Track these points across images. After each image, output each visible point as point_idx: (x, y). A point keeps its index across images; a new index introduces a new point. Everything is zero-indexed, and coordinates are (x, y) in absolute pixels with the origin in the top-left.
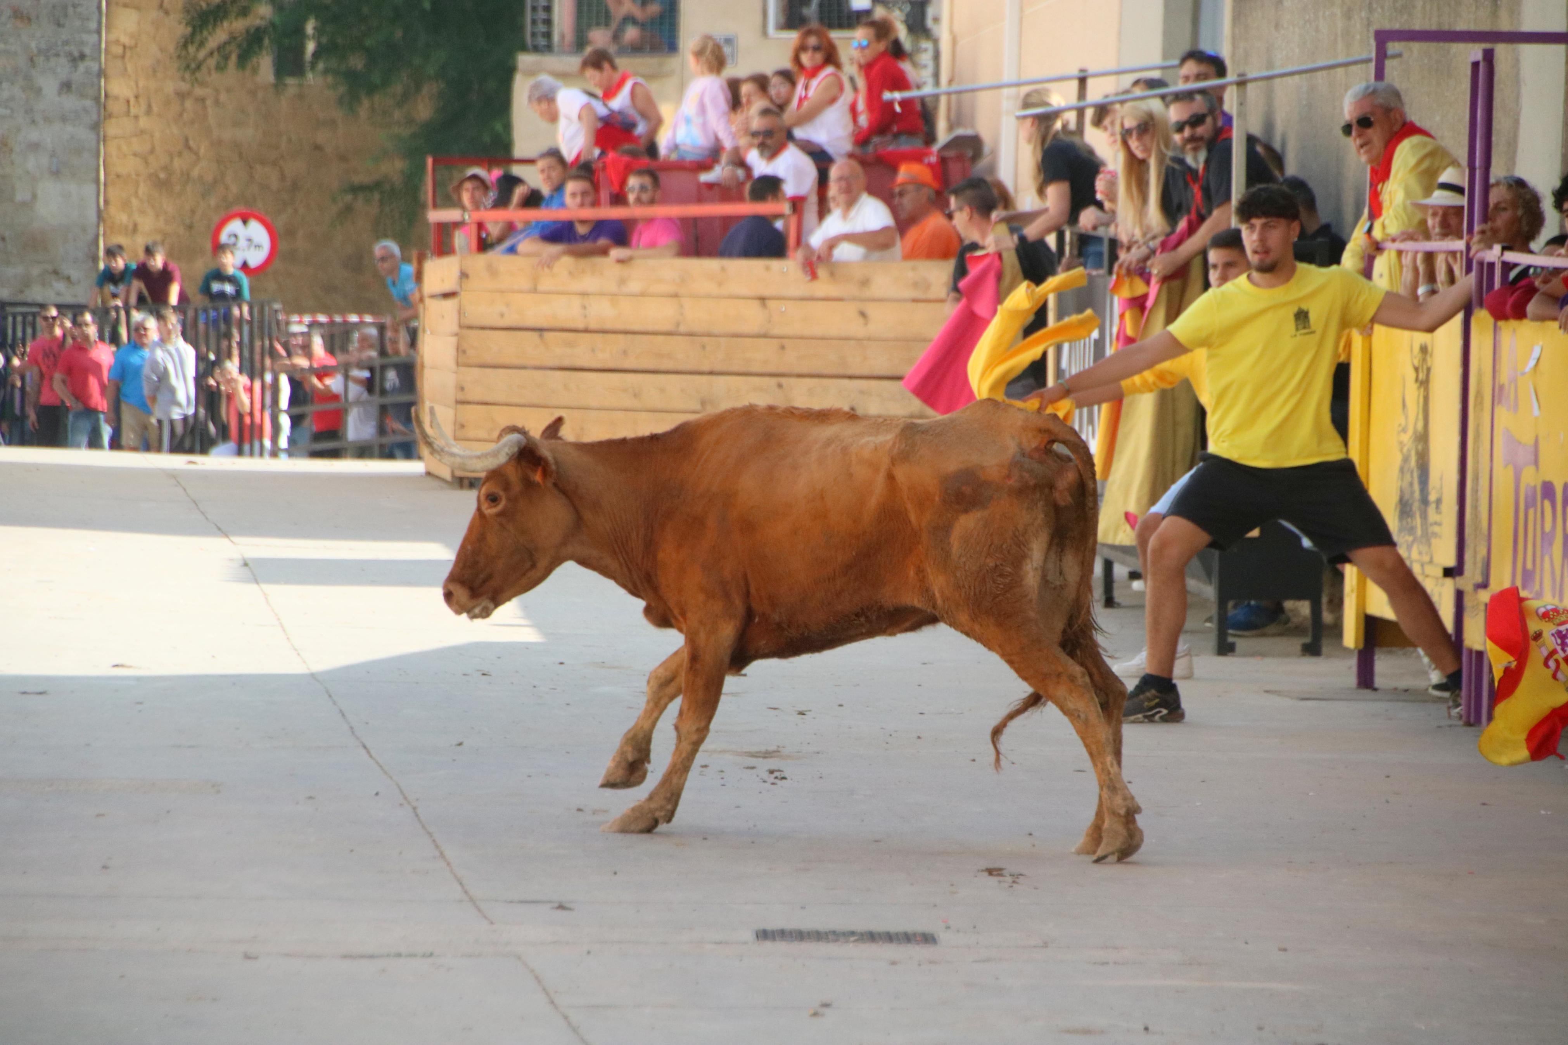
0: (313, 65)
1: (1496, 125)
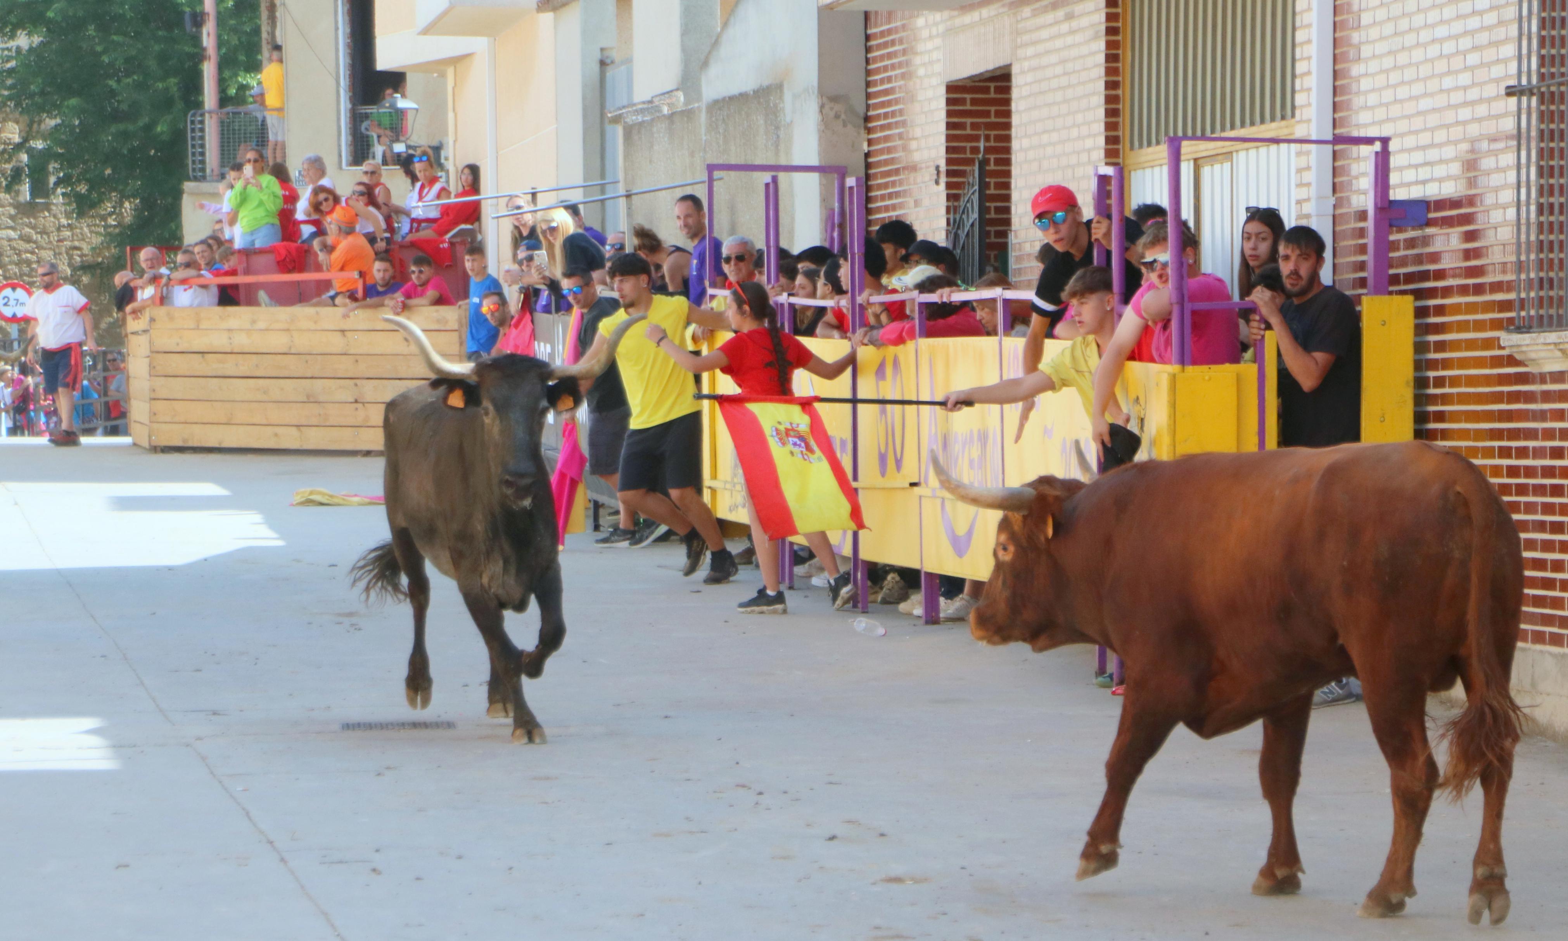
0: (54, 189)
1: (781, 221)
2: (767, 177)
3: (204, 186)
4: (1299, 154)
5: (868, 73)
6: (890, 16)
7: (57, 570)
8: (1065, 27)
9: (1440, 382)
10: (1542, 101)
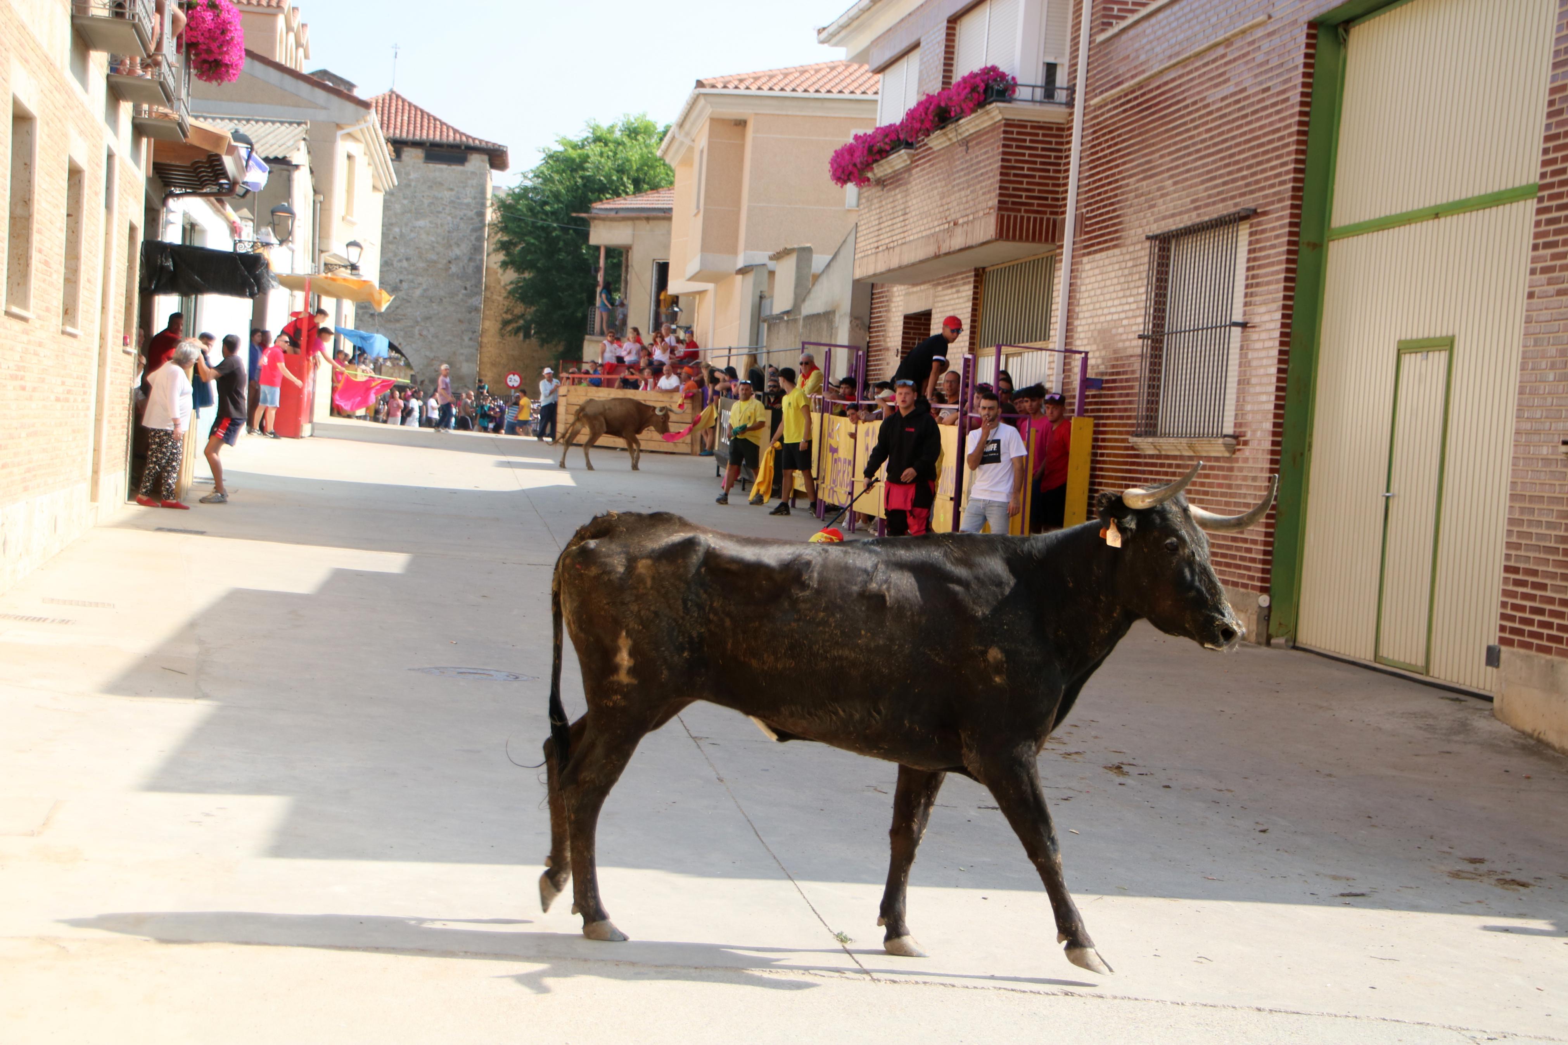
0: (533, 336)
2: (826, 349)
3: (594, 338)
4: (1050, 355)
5: (872, 309)
6: (882, 286)
7: (523, 491)
8: (955, 296)
9: (1102, 455)
10: (1153, 341)
